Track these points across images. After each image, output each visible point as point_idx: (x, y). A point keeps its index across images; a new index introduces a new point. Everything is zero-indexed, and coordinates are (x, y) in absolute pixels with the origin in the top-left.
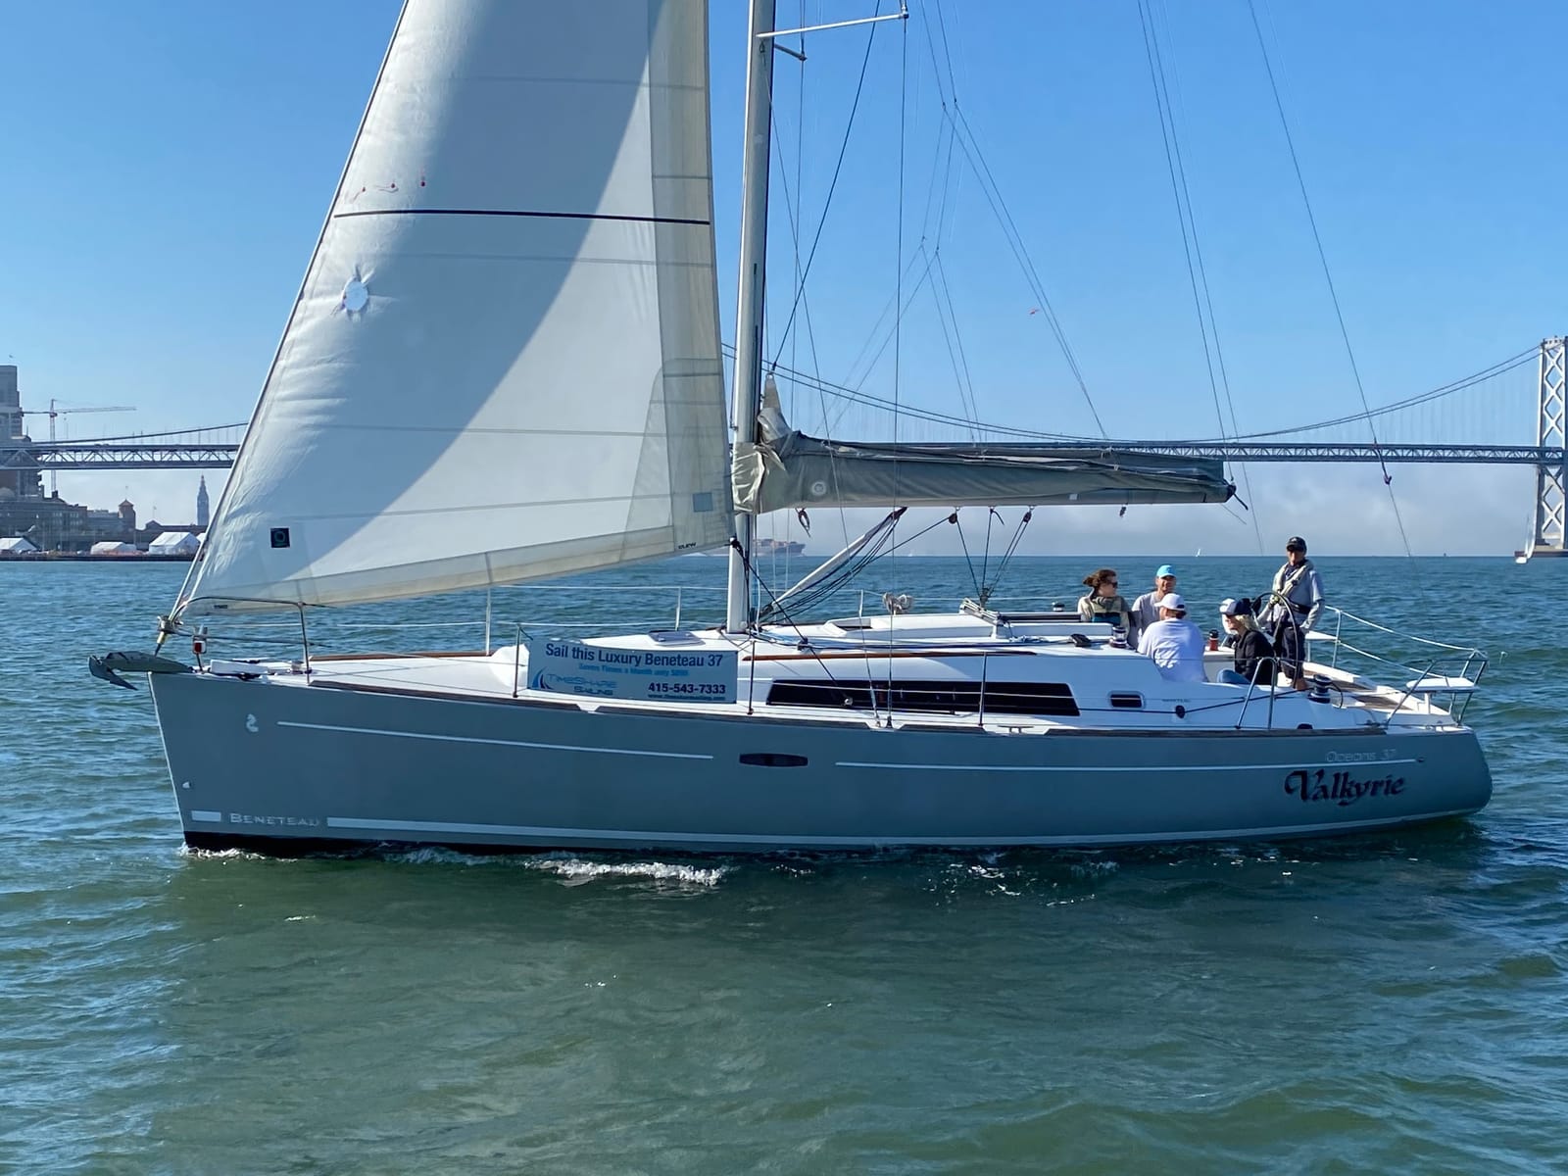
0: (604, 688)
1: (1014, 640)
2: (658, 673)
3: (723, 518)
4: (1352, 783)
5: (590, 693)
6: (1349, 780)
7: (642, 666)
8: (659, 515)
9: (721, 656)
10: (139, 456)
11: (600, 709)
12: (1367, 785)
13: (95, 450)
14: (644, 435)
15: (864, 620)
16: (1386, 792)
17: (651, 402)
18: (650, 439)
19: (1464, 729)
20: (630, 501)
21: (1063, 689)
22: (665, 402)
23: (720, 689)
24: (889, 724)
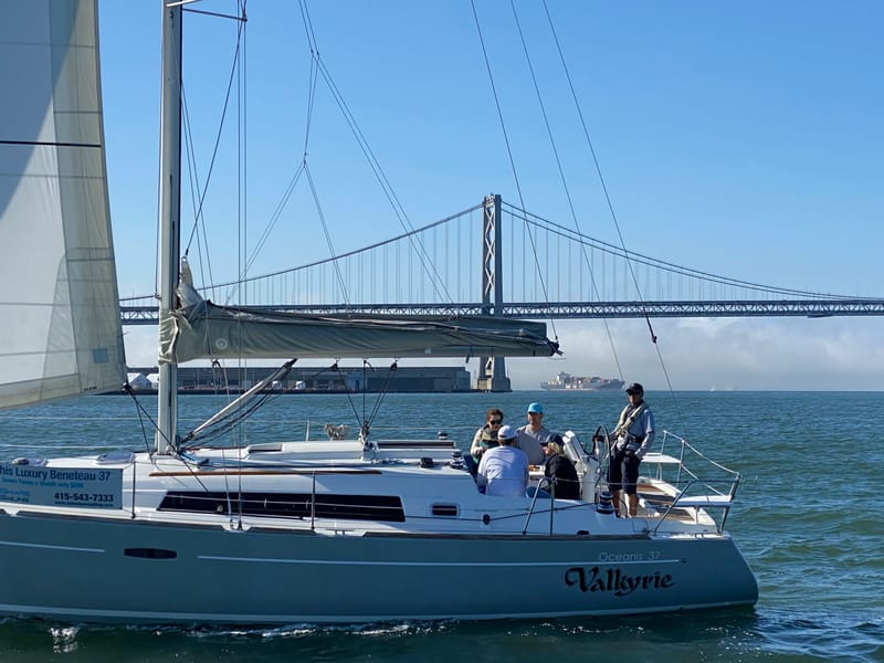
0: (22, 496)
1: (375, 461)
2: (60, 485)
3: (117, 368)
4: (624, 578)
5: (11, 500)
6: (622, 575)
7: (48, 480)
8: (67, 366)
9: (109, 473)
11: (20, 513)
12: (638, 579)
14: (53, 305)
15: (275, 445)
16: (656, 586)
17: (58, 280)
18: (58, 308)
19: (725, 535)
20: (44, 355)
21: (396, 501)
22: (69, 280)
23: (109, 498)
24: (240, 526)
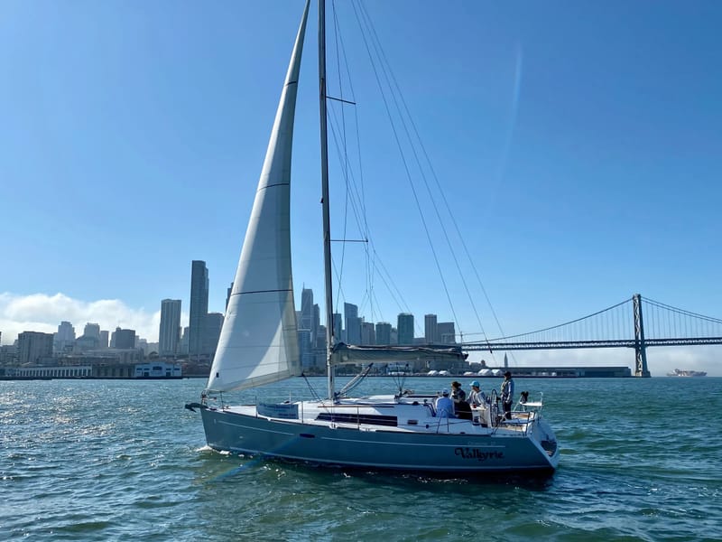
5: (269, 416)
6: (480, 452)
8: (285, 367)
10: (490, 347)
11: (271, 420)
12: (487, 454)
13: (469, 345)
14: (280, 346)
16: (496, 457)
20: (278, 364)
21: (395, 418)
22: (284, 337)
23: (294, 415)
24: (334, 426)
